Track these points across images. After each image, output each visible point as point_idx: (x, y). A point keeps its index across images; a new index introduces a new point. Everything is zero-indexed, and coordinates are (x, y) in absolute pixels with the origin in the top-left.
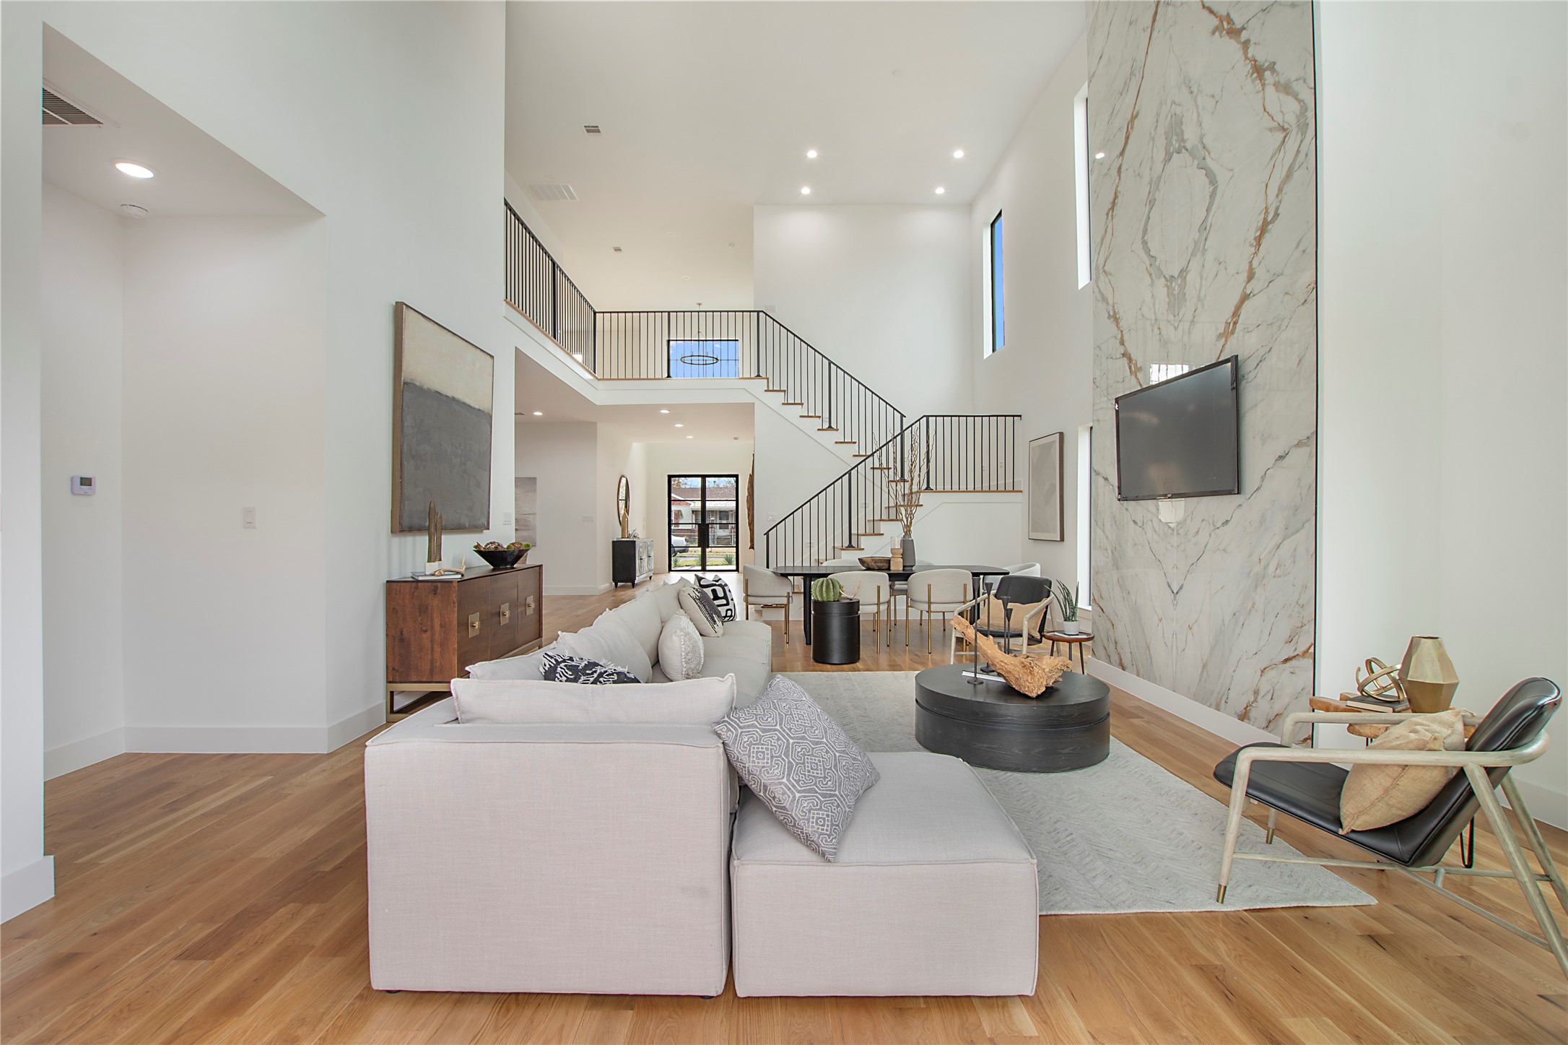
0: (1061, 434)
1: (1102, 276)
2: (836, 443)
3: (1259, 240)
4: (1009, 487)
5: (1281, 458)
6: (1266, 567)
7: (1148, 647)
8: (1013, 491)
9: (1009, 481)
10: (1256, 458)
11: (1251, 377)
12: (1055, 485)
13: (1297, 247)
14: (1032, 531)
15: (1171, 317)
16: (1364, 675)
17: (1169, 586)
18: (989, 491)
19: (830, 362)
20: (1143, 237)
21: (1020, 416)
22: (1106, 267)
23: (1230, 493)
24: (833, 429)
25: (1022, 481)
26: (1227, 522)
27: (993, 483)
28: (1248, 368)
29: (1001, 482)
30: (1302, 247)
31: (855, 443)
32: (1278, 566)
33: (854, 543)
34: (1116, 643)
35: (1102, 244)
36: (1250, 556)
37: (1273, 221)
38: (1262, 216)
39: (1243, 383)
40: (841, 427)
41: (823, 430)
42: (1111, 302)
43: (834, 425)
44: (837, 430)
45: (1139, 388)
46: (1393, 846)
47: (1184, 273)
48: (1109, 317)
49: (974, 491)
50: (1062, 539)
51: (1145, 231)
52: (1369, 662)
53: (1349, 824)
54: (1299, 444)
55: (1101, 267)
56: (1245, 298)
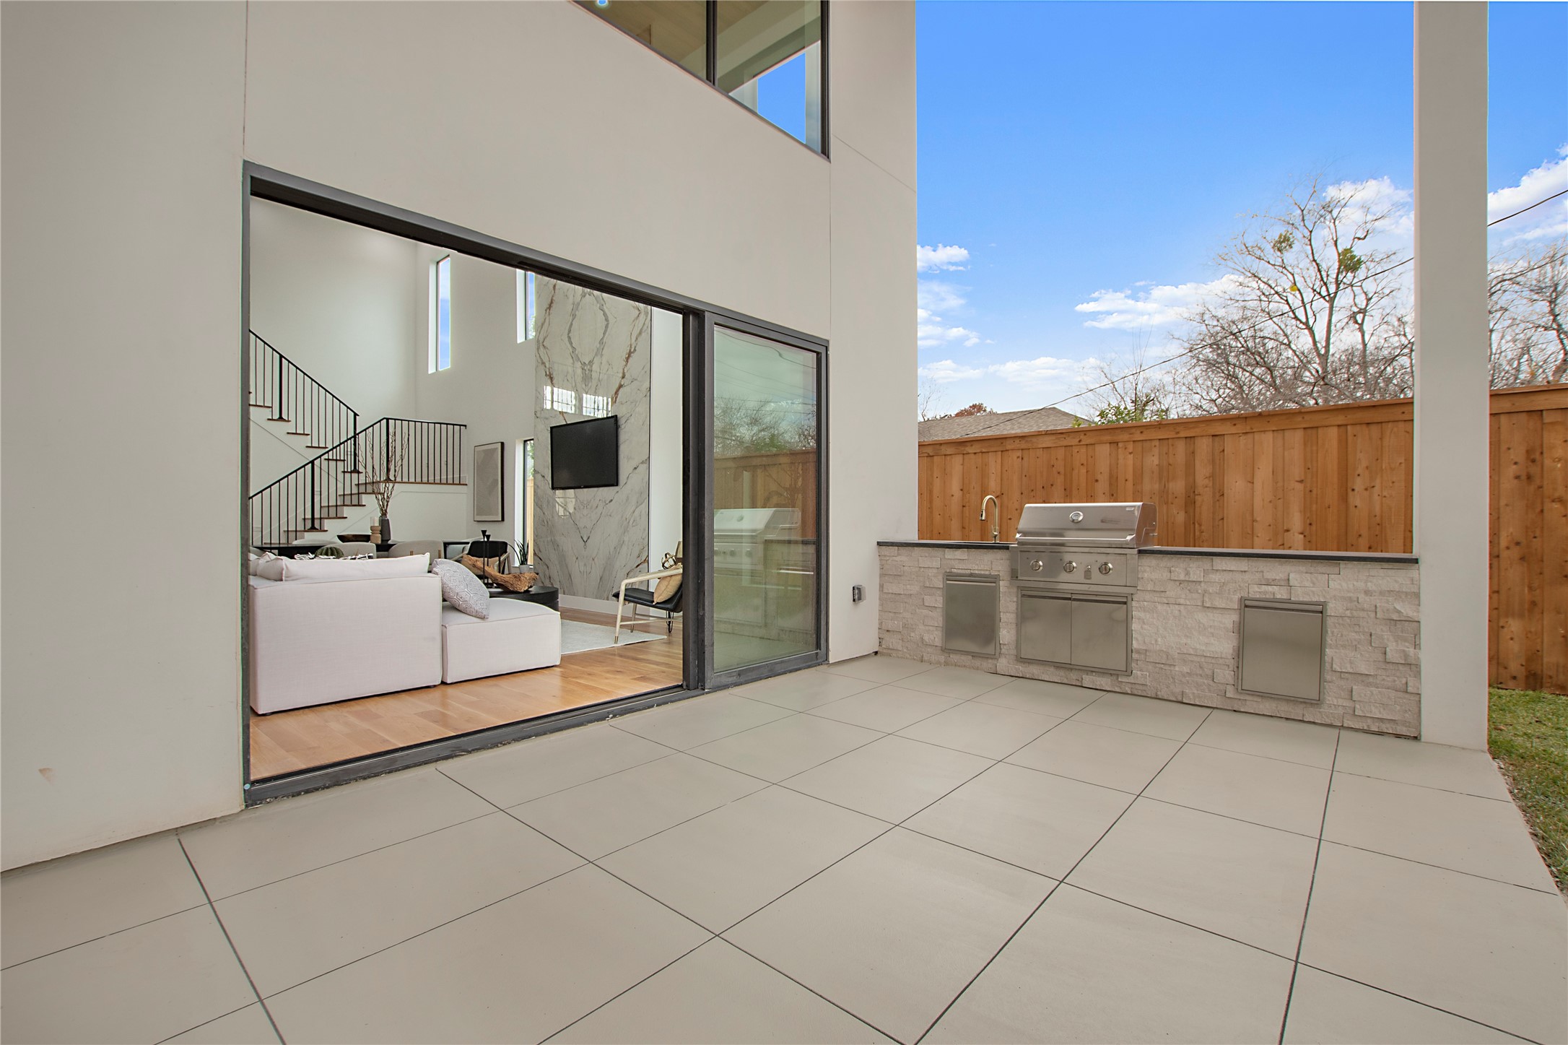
0: (502, 444)
1: (542, 348)
2: (288, 433)
3: (627, 359)
4: (457, 481)
5: (635, 468)
6: (629, 522)
7: (570, 576)
8: (460, 484)
9: (456, 476)
10: (625, 467)
11: (623, 427)
12: (497, 480)
13: (643, 369)
14: (477, 515)
15: (584, 386)
16: (664, 559)
17: (582, 538)
18: (441, 484)
19: (281, 357)
20: (568, 334)
21: (465, 426)
22: (544, 343)
23: (612, 485)
24: (284, 420)
25: (468, 476)
26: (612, 500)
27: (444, 477)
28: (622, 422)
29: (450, 476)
30: (645, 370)
31: (308, 435)
32: (634, 521)
33: (317, 525)
34: (550, 578)
35: (542, 328)
36: (622, 517)
37: (633, 352)
38: (629, 348)
39: (620, 429)
40: (292, 418)
41: (272, 420)
42: (547, 366)
43: (285, 416)
44: (288, 421)
45: (565, 423)
46: (669, 606)
47: (591, 362)
48: (546, 375)
49: (428, 483)
50: (503, 519)
51: (570, 331)
52: (666, 555)
53: (656, 600)
54: (642, 463)
55: (541, 342)
56: (621, 386)
